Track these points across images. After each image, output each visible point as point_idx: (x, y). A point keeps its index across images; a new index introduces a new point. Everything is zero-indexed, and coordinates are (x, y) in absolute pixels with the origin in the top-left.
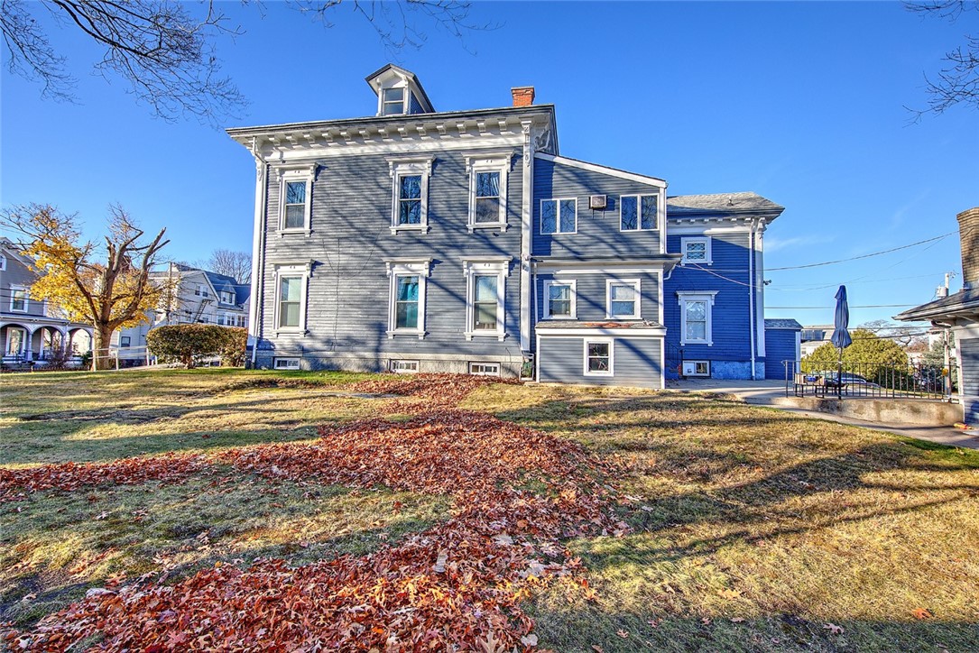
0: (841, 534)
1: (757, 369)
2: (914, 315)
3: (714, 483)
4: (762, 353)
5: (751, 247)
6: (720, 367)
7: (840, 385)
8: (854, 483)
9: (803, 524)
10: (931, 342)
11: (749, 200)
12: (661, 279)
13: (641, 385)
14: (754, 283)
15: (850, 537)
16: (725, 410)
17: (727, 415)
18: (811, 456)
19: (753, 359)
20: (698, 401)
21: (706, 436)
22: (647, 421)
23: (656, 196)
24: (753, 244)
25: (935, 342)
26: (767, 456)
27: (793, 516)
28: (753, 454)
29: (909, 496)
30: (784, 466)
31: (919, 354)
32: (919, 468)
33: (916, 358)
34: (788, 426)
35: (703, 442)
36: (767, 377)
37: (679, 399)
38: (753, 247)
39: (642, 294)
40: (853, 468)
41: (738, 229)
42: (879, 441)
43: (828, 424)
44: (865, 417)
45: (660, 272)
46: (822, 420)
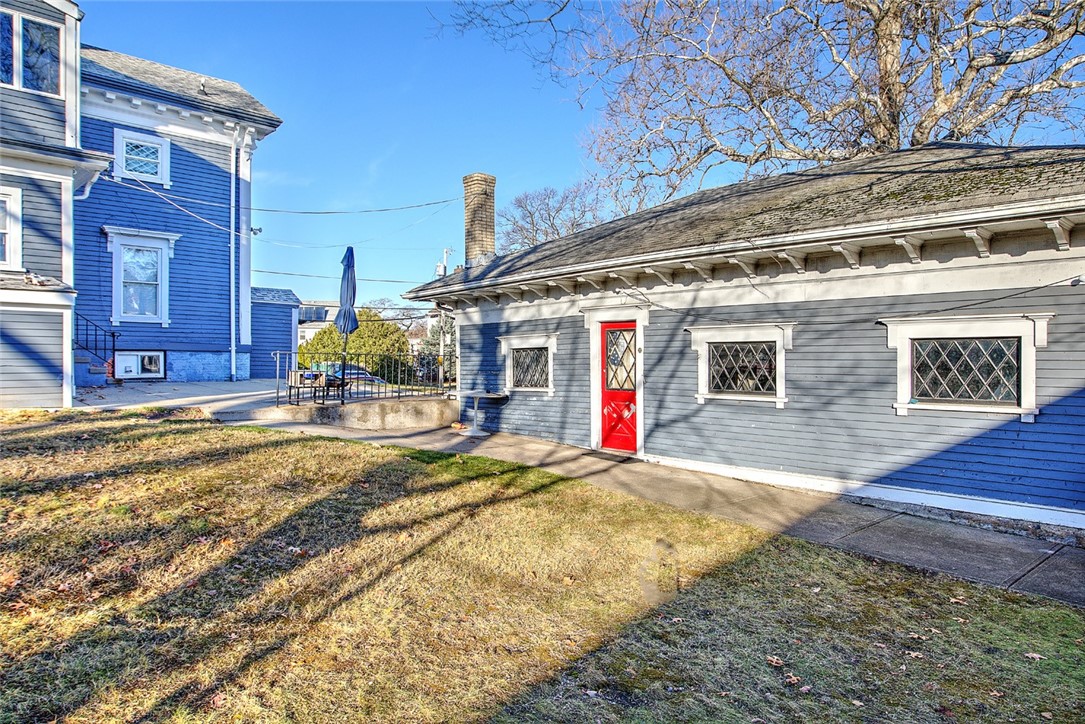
0: (341, 627)
1: (240, 364)
2: (421, 294)
3: (145, 591)
4: (246, 339)
5: (233, 171)
6: (181, 362)
7: (343, 384)
8: (357, 532)
9: (289, 629)
10: (429, 327)
11: (233, 94)
12: (67, 198)
13: (16, 404)
14: (238, 229)
15: (351, 630)
16: (181, 438)
17: (181, 448)
18: (305, 500)
19: (233, 348)
20: (136, 427)
21: (141, 493)
22: (15, 483)
23: (58, 30)
24: (237, 167)
25: (433, 326)
26: (243, 512)
27: (275, 618)
28: (219, 515)
29: (416, 534)
30: (267, 526)
31: (418, 341)
32: (425, 491)
33: (416, 345)
34: (275, 455)
35: (133, 510)
36: (253, 375)
37: (99, 424)
38: (237, 171)
39: (24, 222)
40: (356, 508)
41: (213, 136)
42: (386, 459)
43: (328, 444)
44: (369, 425)
45: (67, 183)
46: (321, 438)
